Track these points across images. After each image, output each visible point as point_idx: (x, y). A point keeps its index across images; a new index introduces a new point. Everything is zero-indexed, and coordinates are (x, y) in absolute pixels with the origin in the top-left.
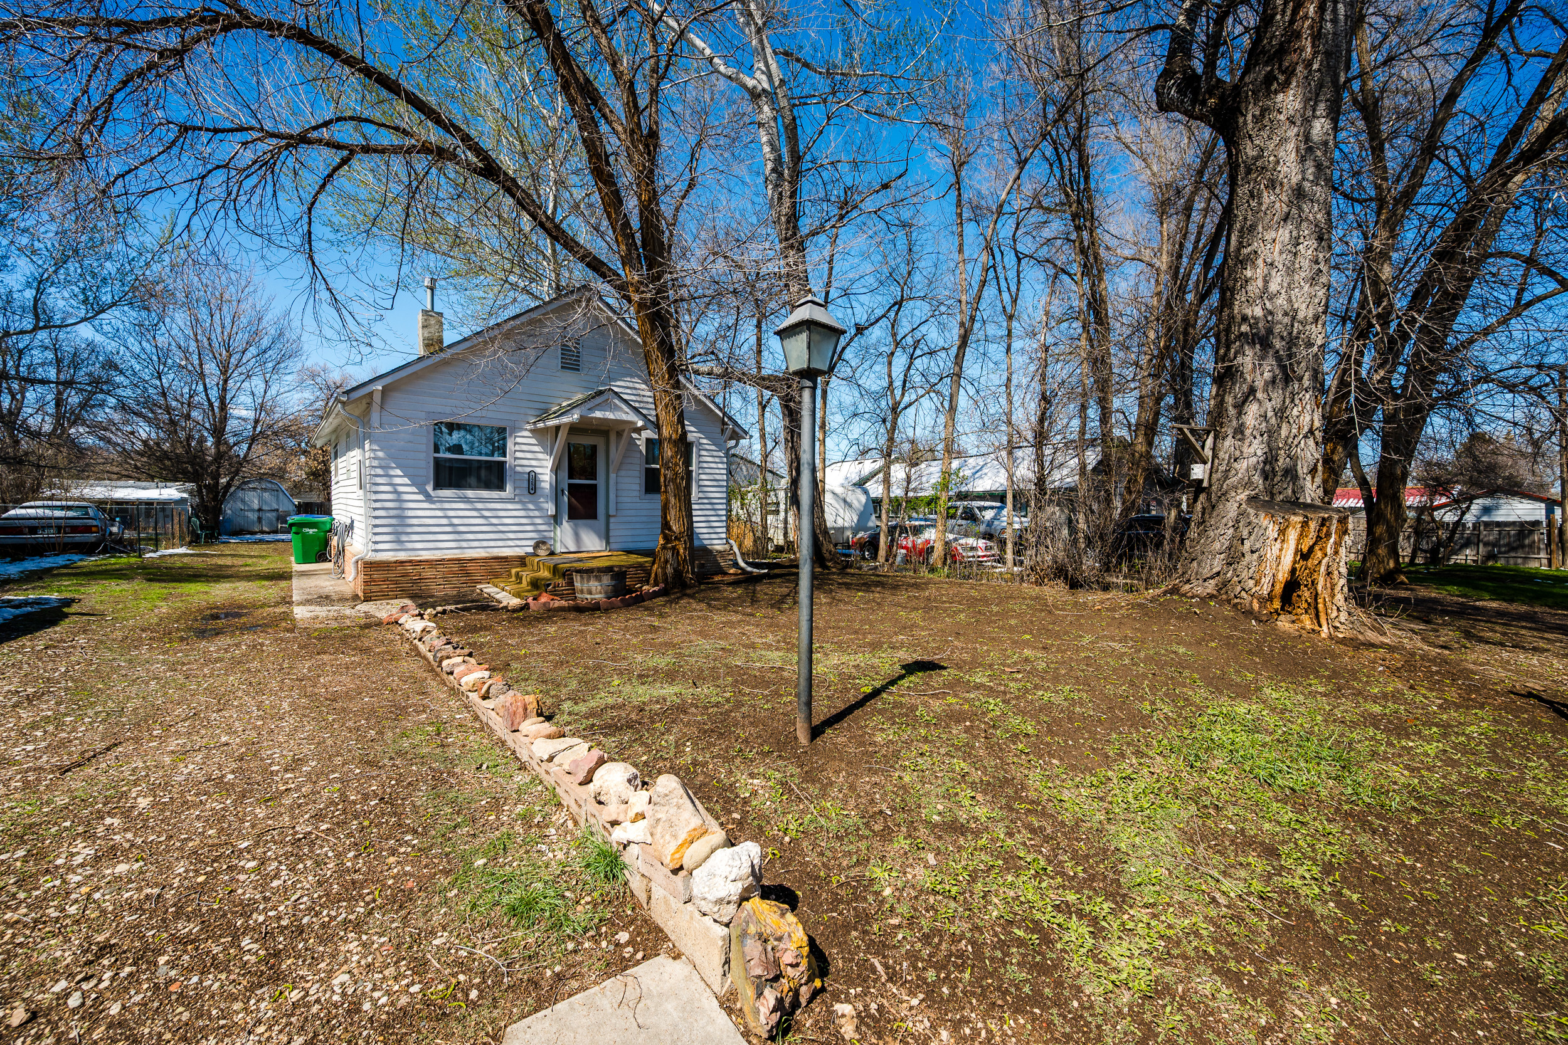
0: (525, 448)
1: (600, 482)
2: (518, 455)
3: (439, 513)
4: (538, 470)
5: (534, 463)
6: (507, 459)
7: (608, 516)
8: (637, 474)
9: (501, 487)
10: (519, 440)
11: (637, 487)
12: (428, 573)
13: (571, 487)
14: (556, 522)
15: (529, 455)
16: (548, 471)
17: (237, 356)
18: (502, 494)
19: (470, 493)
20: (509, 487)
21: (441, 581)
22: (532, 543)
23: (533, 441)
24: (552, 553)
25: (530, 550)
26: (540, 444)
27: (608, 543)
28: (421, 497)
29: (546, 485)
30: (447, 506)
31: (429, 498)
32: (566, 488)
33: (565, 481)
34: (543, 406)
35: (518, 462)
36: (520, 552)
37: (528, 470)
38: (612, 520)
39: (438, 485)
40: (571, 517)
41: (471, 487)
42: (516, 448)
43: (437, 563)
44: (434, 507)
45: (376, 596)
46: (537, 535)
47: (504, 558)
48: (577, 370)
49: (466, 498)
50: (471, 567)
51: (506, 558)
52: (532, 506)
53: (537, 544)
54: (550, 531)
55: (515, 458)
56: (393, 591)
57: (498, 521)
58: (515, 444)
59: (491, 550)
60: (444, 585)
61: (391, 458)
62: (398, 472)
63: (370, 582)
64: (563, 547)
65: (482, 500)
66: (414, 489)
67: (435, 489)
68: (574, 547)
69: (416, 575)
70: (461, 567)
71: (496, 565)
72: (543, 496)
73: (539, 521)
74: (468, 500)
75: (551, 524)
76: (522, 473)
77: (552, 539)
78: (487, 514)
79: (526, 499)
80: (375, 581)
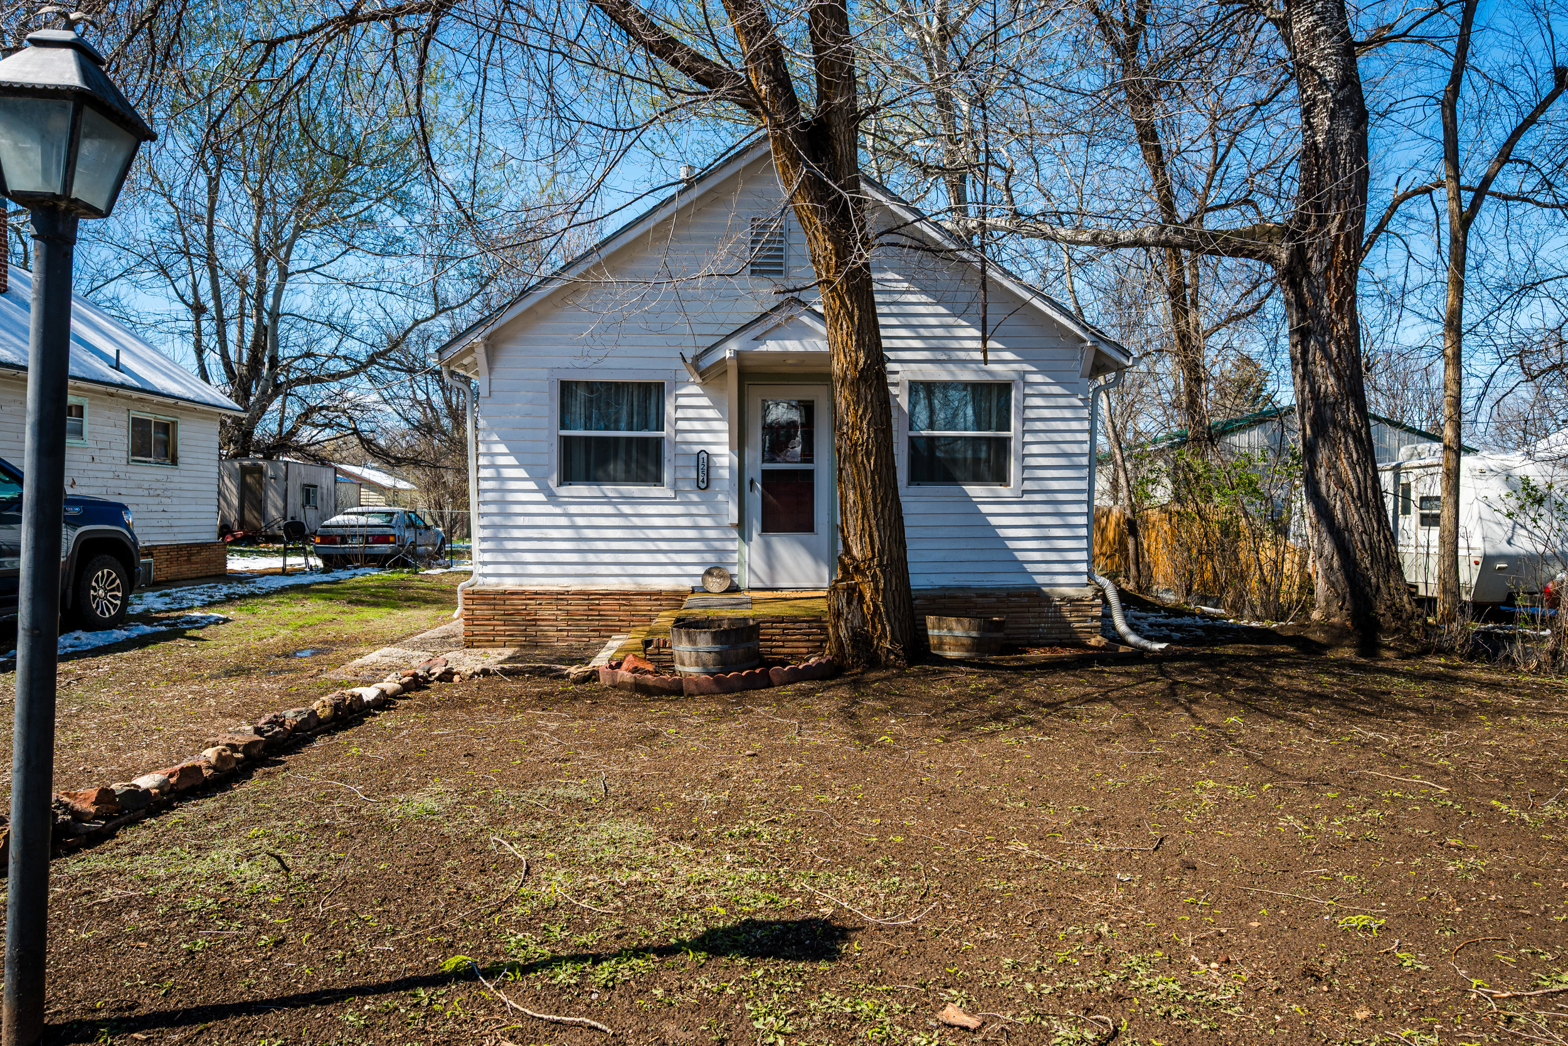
0: (691, 413)
1: (820, 466)
2: (682, 425)
3: (563, 521)
4: (712, 449)
5: (706, 437)
6: (666, 433)
7: (835, 527)
9: (658, 480)
10: (682, 401)
12: (547, 611)
13: (765, 473)
14: (742, 535)
15: (698, 425)
16: (725, 449)
18: (654, 491)
19: (609, 490)
20: (667, 476)
21: (562, 625)
22: (701, 570)
23: (704, 401)
24: (733, 589)
25: (697, 582)
26: (717, 405)
28: (541, 497)
29: (725, 473)
30: (573, 509)
31: (552, 498)
32: (758, 478)
33: (756, 465)
35: (682, 437)
36: (687, 584)
37: (697, 449)
39: (564, 480)
40: (766, 528)
41: (613, 480)
42: (680, 414)
43: (558, 597)
44: (558, 510)
45: (479, 641)
46: (711, 558)
47: (656, 595)
48: (780, 272)
49: (606, 497)
50: (607, 606)
51: (660, 593)
52: (703, 509)
53: (709, 573)
54: (734, 551)
55: (677, 431)
56: (500, 636)
57: (652, 534)
58: (677, 408)
59: (641, 580)
60: (568, 631)
61: (503, 440)
62: (511, 460)
63: (473, 620)
64: (753, 578)
65: (629, 500)
66: (532, 485)
67: (560, 484)
68: (773, 580)
69: (528, 614)
70: (592, 605)
71: (643, 605)
72: (720, 492)
73: (712, 534)
74: (608, 501)
75: (733, 540)
76: (686, 454)
77: (734, 564)
78: (637, 521)
79: (694, 498)
80: (478, 620)
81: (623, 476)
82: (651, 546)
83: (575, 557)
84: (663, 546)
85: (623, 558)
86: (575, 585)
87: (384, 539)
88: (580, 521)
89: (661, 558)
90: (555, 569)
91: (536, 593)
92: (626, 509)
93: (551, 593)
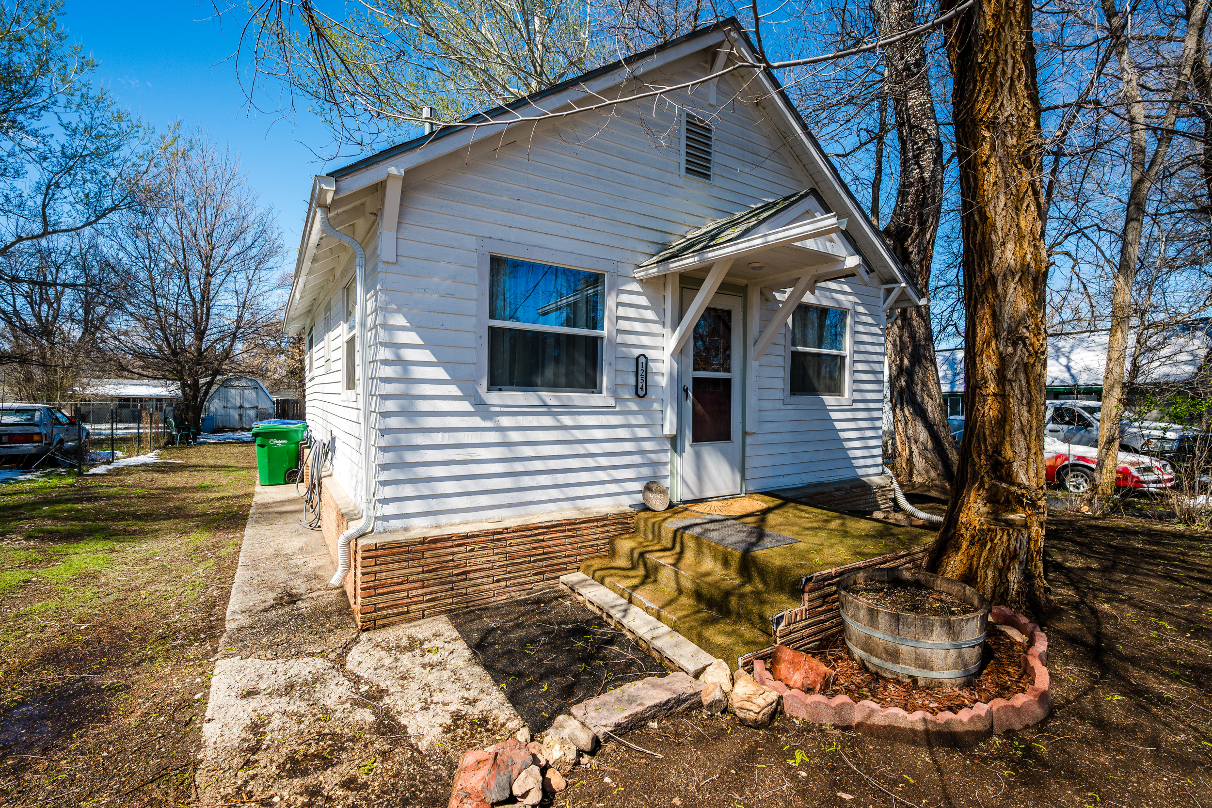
0: (631, 312)
1: (735, 375)
2: (624, 325)
4: (650, 354)
5: (645, 340)
6: (605, 333)
7: (745, 434)
8: (780, 361)
9: (592, 384)
10: (624, 298)
11: (779, 384)
12: (481, 559)
13: (696, 381)
14: (675, 448)
15: (638, 327)
16: (661, 355)
17: (221, 251)
18: (595, 399)
19: (550, 397)
20: (606, 383)
21: (499, 574)
22: (638, 486)
23: (643, 301)
24: (671, 505)
25: (639, 499)
26: (655, 306)
27: (743, 478)
28: (466, 406)
29: (663, 381)
30: (505, 421)
31: (481, 408)
32: (691, 385)
33: (691, 374)
34: (658, 238)
35: (620, 339)
36: (625, 504)
37: (637, 352)
38: (749, 440)
39: (495, 384)
40: (697, 438)
41: (553, 386)
42: (622, 312)
43: (495, 537)
44: (489, 424)
45: (386, 617)
46: (646, 472)
47: (602, 520)
48: (707, 176)
49: (546, 406)
50: (552, 540)
51: (605, 518)
52: (640, 420)
53: (648, 488)
54: (666, 463)
55: (619, 332)
56: (417, 603)
57: (593, 448)
58: (619, 304)
59: (580, 503)
60: (507, 579)
61: (415, 326)
62: (426, 355)
63: (375, 588)
64: (686, 491)
65: (571, 410)
66: (454, 390)
67: (489, 390)
68: (701, 490)
69: (456, 567)
70: (535, 542)
71: (590, 533)
72: (655, 401)
73: (648, 446)
74: (547, 410)
75: (665, 451)
76: (627, 358)
77: (666, 477)
78: (579, 434)
79: (633, 407)
80: (383, 586)
81: (563, 380)
82: (591, 462)
83: (506, 483)
84: (604, 461)
85: (561, 479)
86: (513, 521)
87: (28, 438)
88: (515, 436)
89: (602, 475)
90: (484, 500)
91: (467, 537)
92: (567, 420)
93: (487, 533)
